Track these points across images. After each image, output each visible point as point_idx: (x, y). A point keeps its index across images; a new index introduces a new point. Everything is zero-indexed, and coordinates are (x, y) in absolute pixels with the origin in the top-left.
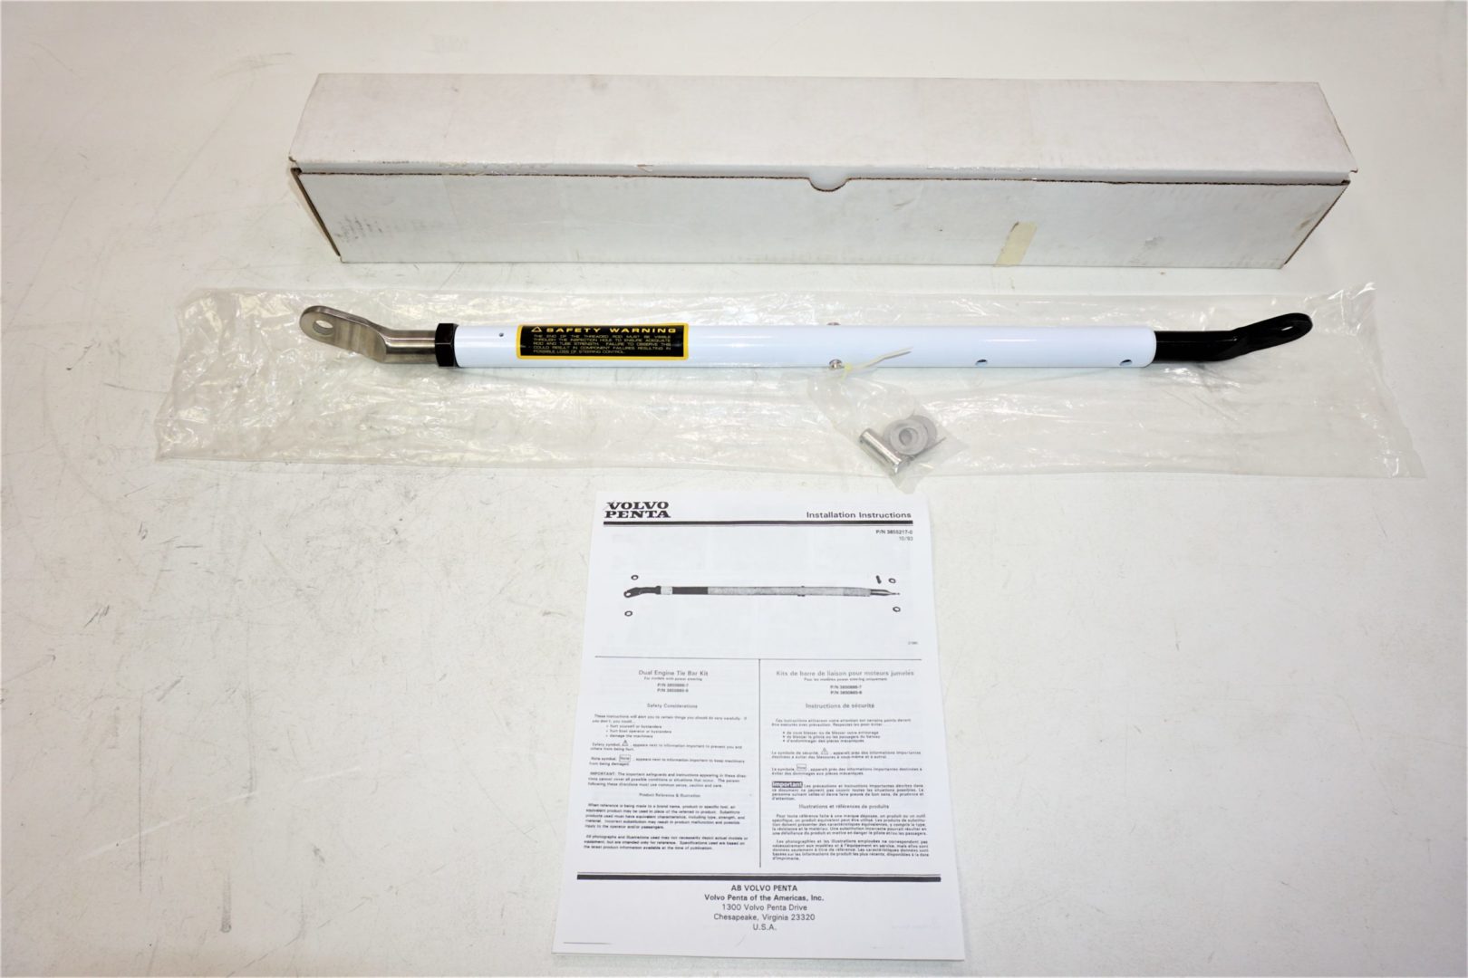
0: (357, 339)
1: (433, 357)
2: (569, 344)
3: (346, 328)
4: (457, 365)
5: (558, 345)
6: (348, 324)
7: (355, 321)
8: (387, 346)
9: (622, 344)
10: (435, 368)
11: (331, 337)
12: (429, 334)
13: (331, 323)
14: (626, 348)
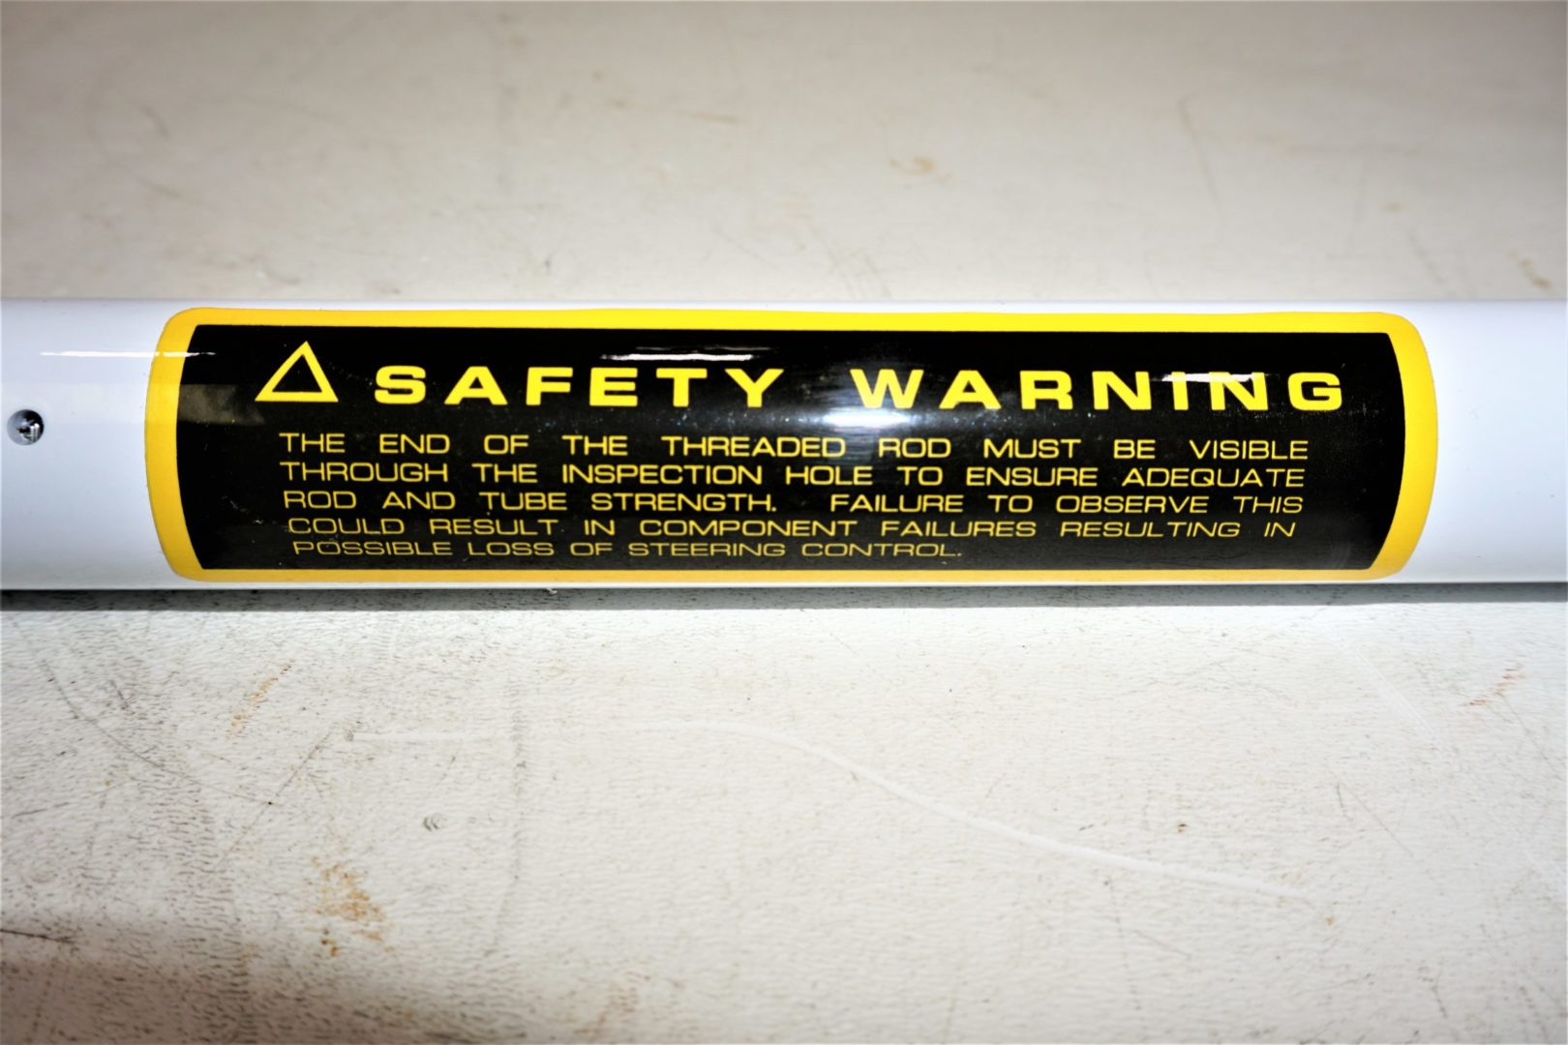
2: (551, 501)
5: (471, 507)
9: (947, 503)
14: (974, 528)
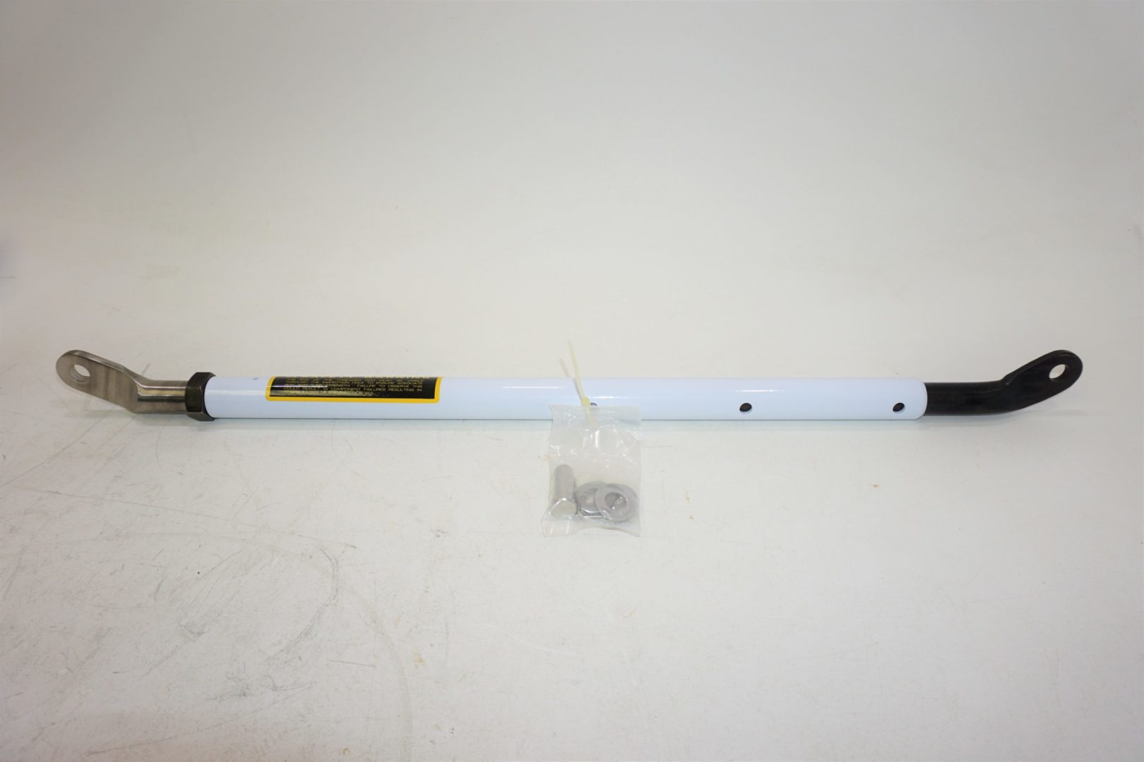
0: (112, 387)
1: (183, 406)
3: (101, 373)
4: (207, 418)
6: (103, 369)
7: (109, 367)
8: (139, 395)
10: (185, 418)
11: (87, 386)
12: (182, 384)
13: (90, 370)
